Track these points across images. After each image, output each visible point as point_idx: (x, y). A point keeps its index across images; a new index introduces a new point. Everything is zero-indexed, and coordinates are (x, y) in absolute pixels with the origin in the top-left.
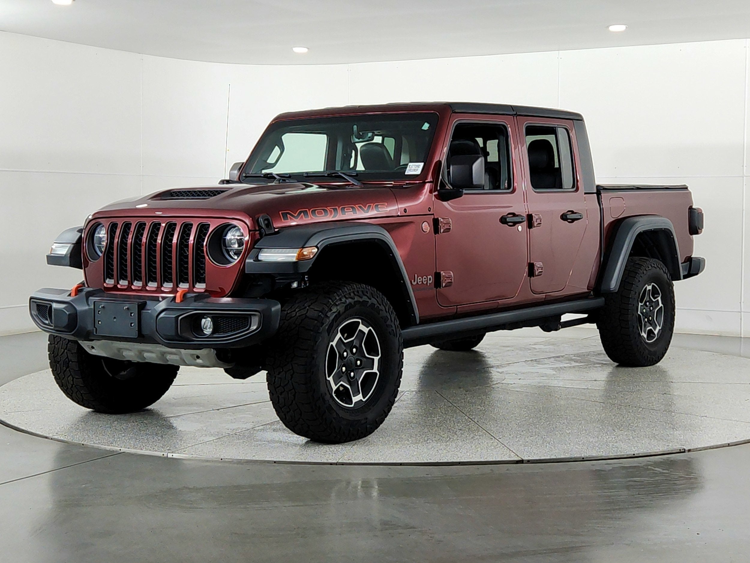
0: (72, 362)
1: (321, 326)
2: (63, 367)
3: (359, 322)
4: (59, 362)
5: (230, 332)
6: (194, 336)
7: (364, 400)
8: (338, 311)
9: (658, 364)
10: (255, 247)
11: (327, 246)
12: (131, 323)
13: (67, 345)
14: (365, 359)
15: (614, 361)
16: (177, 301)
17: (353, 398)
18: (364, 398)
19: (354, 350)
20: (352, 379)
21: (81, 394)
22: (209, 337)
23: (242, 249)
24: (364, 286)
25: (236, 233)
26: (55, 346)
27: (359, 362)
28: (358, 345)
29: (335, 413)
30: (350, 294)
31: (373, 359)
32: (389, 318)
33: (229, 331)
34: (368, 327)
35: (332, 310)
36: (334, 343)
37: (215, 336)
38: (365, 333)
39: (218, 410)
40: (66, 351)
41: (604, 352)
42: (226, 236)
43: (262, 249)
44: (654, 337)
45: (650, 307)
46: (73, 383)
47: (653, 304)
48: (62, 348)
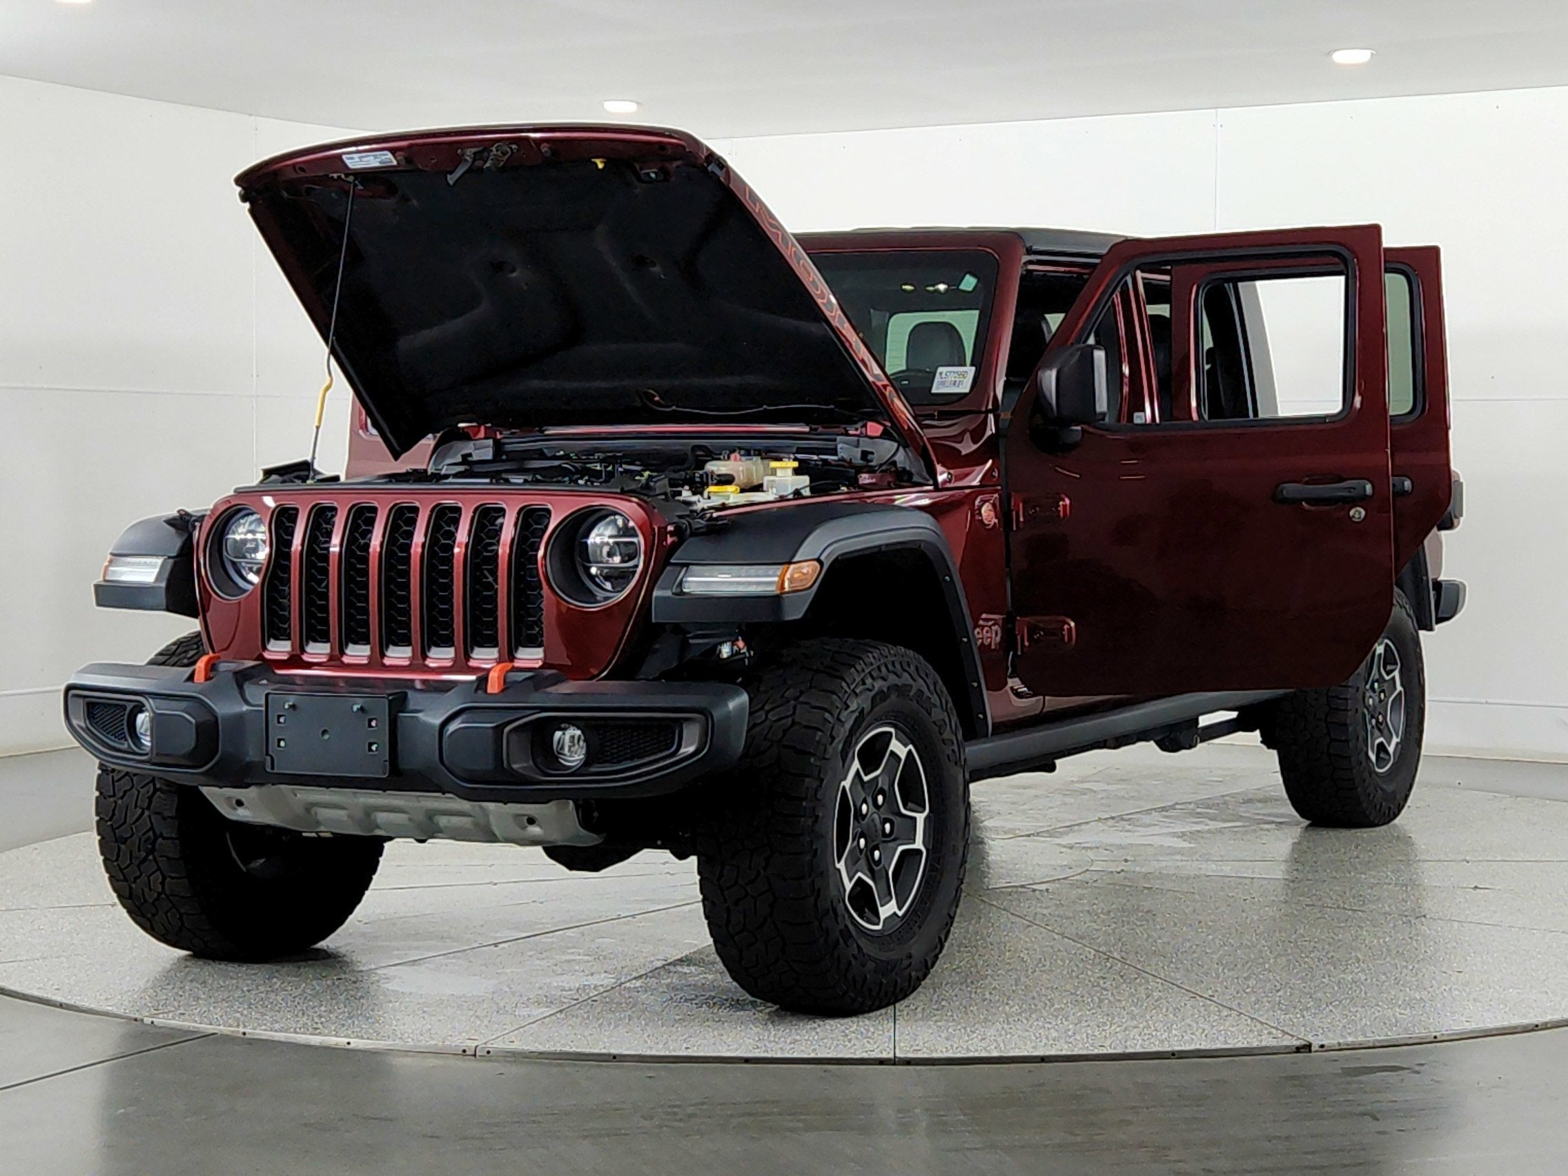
0: (164, 838)
1: (831, 743)
2: (139, 851)
3: (890, 733)
4: (127, 839)
5: (629, 761)
6: (539, 771)
7: (900, 913)
8: (860, 709)
9: (1397, 821)
10: (672, 561)
11: (837, 559)
12: (371, 744)
13: (150, 798)
14: (898, 819)
15: (1303, 816)
16: (490, 690)
17: (881, 909)
18: (900, 909)
19: (880, 799)
20: (877, 866)
21: (181, 915)
22: (578, 772)
23: (636, 566)
24: (903, 650)
25: (604, 529)
26: (116, 802)
27: (888, 826)
28: (886, 788)
29: (855, 945)
30: (879, 668)
31: (914, 819)
32: (947, 721)
33: (626, 759)
34: (905, 745)
35: (848, 707)
36: (847, 783)
37: (593, 769)
38: (900, 759)
39: (496, 945)
40: (147, 813)
41: (1285, 796)
42: (587, 536)
43: (691, 567)
44: (1389, 760)
45: (1380, 692)
46: (163, 888)
47: (1385, 686)
48: (136, 807)
